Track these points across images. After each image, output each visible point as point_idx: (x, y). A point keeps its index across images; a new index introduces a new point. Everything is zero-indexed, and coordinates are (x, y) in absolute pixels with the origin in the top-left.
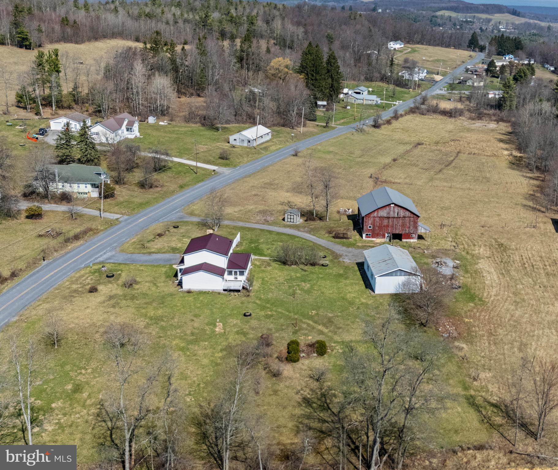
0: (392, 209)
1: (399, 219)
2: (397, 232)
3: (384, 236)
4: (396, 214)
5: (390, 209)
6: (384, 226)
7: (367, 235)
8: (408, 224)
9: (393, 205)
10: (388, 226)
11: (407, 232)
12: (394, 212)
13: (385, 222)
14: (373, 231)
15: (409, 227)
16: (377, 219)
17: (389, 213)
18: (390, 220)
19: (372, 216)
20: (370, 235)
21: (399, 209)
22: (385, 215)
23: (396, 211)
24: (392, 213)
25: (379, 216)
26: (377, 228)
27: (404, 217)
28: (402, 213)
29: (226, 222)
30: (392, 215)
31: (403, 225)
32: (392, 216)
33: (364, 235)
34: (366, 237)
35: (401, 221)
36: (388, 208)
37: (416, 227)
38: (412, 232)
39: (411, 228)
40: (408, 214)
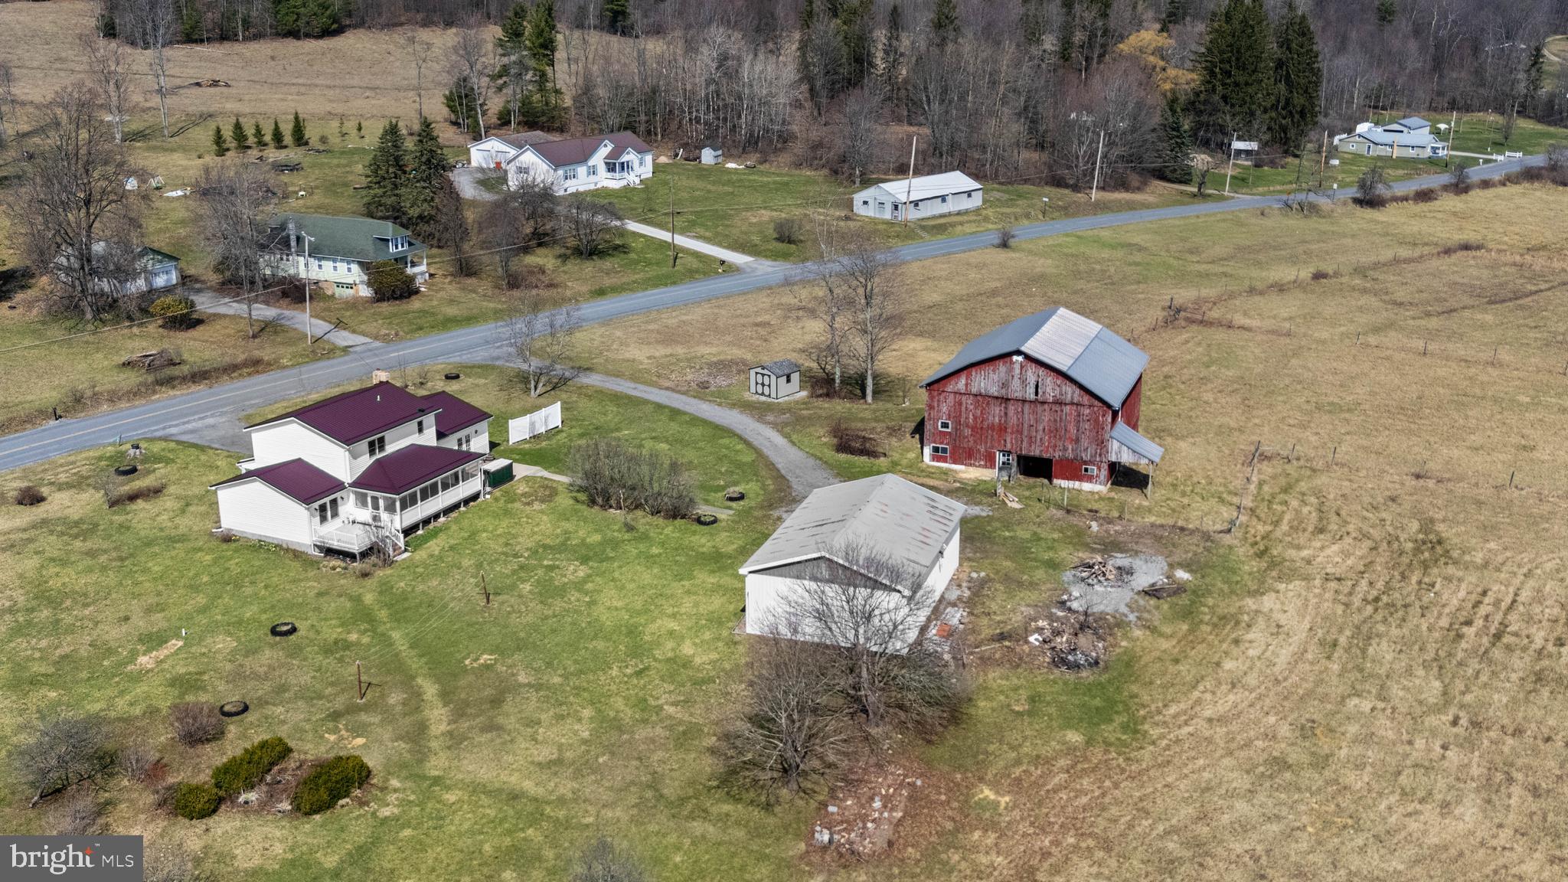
0: (1017, 371)
1: (1040, 408)
2: (1036, 451)
3: (990, 462)
4: (1031, 390)
5: (1011, 370)
6: (992, 427)
7: (936, 449)
8: (1073, 430)
9: (1020, 358)
10: (1002, 429)
11: (1070, 454)
12: (1024, 382)
13: (995, 414)
14: (956, 438)
15: (1077, 440)
16: (968, 402)
17: (1005, 385)
18: (1011, 409)
19: (950, 388)
20: (944, 450)
21: (1041, 371)
22: (994, 390)
23: (1032, 379)
24: (1016, 384)
25: (974, 390)
26: (967, 432)
27: (1059, 403)
28: (1051, 388)
29: (593, 380)
30: (1016, 390)
31: (1055, 432)
32: (1019, 395)
33: (927, 451)
34: (934, 458)
35: (1046, 417)
36: (1002, 367)
37: (1101, 444)
38: (1087, 457)
39: (1085, 443)
40: (1070, 392)
